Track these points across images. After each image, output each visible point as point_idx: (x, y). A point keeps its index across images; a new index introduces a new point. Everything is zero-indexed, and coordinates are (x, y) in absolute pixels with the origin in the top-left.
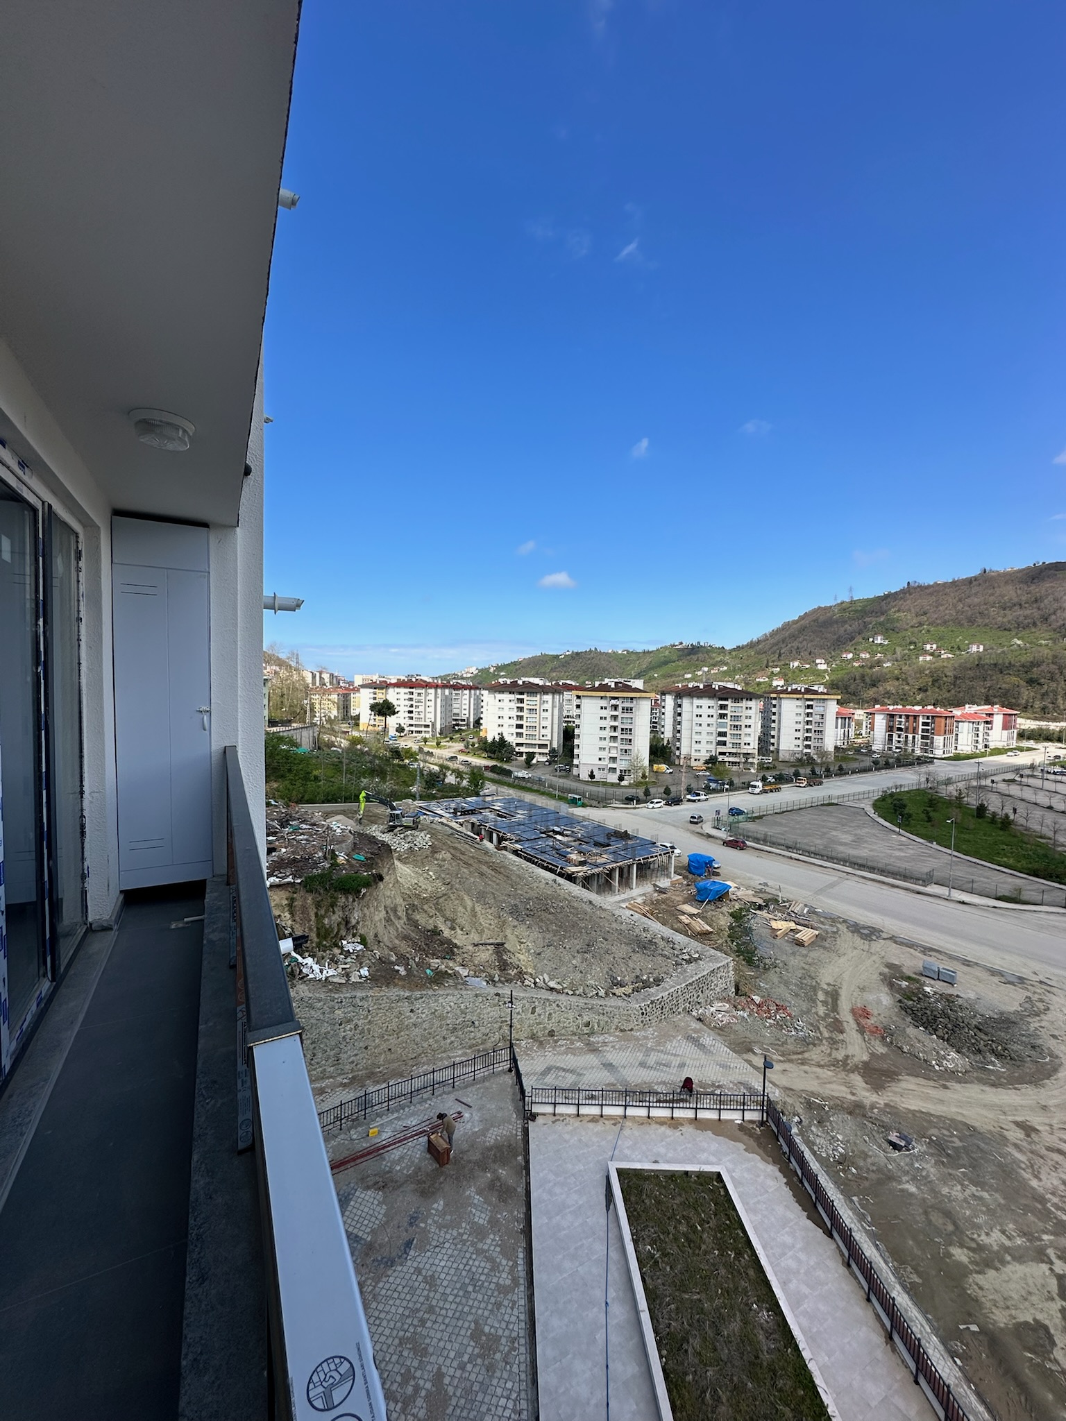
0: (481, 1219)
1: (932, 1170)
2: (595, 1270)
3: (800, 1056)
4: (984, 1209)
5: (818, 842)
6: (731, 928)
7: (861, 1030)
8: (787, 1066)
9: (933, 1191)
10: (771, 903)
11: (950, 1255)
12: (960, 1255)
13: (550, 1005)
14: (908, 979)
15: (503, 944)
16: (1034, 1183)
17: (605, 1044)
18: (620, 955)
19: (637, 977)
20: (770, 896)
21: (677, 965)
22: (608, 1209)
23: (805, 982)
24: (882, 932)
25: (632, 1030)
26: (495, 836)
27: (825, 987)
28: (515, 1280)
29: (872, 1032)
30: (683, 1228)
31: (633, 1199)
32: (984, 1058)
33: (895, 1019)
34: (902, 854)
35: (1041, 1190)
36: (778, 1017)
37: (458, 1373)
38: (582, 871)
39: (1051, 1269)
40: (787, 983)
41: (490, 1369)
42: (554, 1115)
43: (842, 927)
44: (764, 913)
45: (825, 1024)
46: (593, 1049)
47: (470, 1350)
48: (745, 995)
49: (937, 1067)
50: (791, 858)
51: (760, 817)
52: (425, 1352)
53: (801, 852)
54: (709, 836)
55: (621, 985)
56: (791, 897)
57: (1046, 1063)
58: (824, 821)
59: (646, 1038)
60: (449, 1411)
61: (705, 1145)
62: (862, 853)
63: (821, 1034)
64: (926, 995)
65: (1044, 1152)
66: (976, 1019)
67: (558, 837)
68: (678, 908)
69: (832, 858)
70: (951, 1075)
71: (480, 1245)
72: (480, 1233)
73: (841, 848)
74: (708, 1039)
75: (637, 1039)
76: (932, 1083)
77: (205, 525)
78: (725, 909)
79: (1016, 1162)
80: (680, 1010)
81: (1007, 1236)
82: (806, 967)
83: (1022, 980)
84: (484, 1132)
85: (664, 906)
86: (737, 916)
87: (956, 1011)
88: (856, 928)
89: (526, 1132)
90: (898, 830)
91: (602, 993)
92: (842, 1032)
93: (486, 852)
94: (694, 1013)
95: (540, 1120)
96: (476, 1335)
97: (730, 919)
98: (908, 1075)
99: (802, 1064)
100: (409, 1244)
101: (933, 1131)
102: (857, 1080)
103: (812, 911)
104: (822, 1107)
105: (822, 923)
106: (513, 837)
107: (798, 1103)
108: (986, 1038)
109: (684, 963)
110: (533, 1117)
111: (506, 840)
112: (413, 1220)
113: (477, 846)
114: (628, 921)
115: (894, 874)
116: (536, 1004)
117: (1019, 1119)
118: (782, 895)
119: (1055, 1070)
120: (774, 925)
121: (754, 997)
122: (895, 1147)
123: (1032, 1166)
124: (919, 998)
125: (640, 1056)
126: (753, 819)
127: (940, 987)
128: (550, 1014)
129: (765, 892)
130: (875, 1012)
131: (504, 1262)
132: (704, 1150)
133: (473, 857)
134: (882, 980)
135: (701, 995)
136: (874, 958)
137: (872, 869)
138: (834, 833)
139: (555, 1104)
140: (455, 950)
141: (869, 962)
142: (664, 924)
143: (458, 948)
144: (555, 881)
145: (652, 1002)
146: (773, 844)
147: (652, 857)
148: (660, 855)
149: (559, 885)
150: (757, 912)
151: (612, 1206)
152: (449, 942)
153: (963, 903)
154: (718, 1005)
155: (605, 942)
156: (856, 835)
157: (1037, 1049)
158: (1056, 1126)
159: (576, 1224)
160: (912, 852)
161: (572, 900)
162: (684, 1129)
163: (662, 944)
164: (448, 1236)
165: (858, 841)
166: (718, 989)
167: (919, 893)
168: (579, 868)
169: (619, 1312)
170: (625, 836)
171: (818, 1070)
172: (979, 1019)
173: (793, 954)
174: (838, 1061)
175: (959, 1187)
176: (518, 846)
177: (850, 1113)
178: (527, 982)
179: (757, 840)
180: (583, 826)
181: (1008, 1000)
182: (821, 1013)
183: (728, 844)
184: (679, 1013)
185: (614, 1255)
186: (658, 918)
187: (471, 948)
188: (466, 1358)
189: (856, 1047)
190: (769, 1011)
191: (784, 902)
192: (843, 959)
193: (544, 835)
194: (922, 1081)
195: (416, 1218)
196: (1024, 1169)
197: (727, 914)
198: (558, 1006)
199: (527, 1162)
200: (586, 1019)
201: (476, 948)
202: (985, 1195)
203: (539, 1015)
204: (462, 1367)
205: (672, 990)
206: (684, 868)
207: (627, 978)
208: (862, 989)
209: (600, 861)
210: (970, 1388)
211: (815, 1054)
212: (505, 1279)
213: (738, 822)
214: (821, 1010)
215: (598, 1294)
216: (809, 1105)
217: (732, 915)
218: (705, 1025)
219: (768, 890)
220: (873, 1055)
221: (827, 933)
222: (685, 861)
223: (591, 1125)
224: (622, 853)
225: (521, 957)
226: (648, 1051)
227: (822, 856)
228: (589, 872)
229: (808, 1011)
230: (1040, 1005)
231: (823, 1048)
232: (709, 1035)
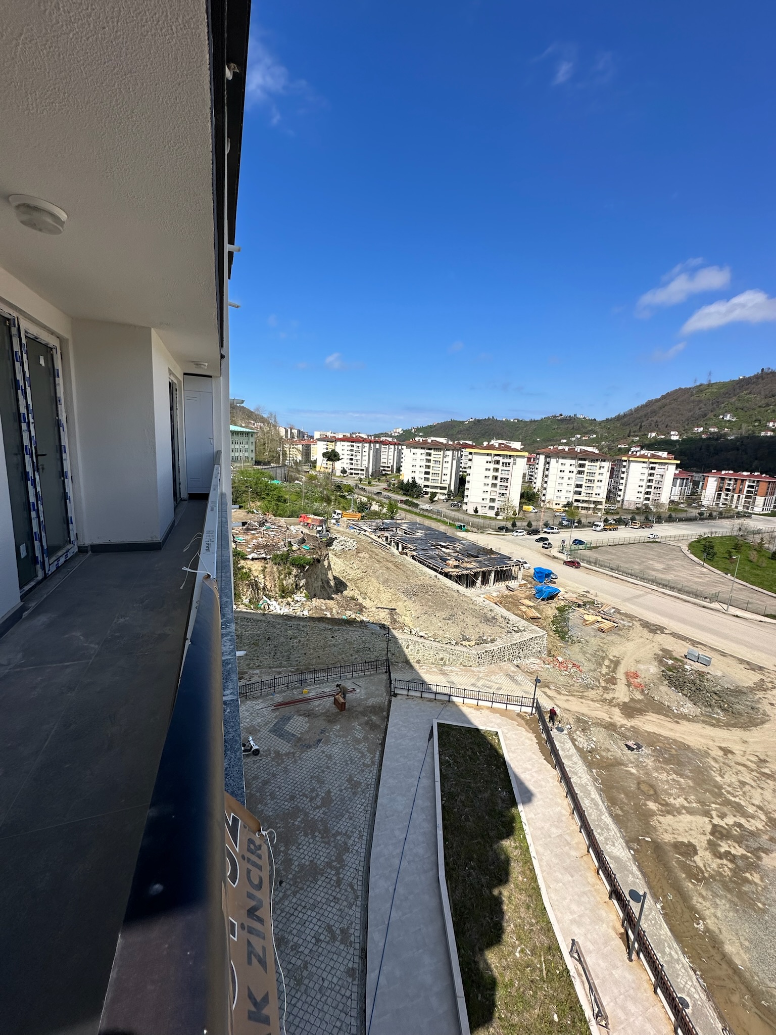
0: (359, 736)
1: (650, 764)
2: (416, 764)
3: (581, 694)
4: (678, 787)
5: (637, 567)
6: (555, 617)
7: (629, 685)
8: (570, 698)
9: (647, 774)
10: (587, 604)
11: (646, 805)
12: (652, 805)
13: (419, 645)
14: (676, 659)
15: (395, 609)
16: (718, 779)
17: (452, 671)
18: (471, 623)
19: (480, 637)
20: (589, 600)
21: (509, 632)
22: (429, 740)
23: (598, 653)
24: (666, 629)
25: (471, 666)
26: (400, 545)
27: (611, 658)
28: (373, 763)
29: (636, 687)
30: (469, 753)
31: (444, 737)
32: (713, 710)
33: (655, 681)
34: (701, 580)
35: (722, 783)
36: (572, 670)
37: (339, 793)
38: (455, 572)
39: (711, 821)
40: (584, 653)
41: (355, 794)
42: (408, 695)
43: (637, 624)
44: (581, 610)
45: (604, 679)
46: (444, 673)
47: (345, 785)
48: (554, 656)
49: (675, 711)
50: (612, 576)
51: (596, 547)
52: (323, 782)
53: (621, 573)
54: (555, 557)
55: (469, 640)
56: (604, 601)
57: (758, 719)
58: (646, 553)
59: (480, 672)
60: (333, 805)
61: (494, 720)
62: (669, 577)
63: (599, 683)
64: (685, 670)
65: (733, 764)
66: (716, 688)
67: (443, 549)
68: (520, 601)
69: (644, 579)
70: (685, 717)
71: (357, 746)
72: (358, 741)
73: (653, 573)
74: (520, 677)
75: (473, 672)
76: (669, 719)
77: (210, 377)
78: (553, 605)
79: (711, 767)
80: (506, 659)
81: (688, 802)
82: (601, 645)
83: (761, 668)
84: (366, 699)
85: (511, 599)
86: (561, 610)
87: (703, 682)
88: (646, 625)
89: (390, 702)
90: (702, 563)
91: (454, 642)
92: (615, 684)
93: (393, 555)
94: (514, 662)
95: (399, 697)
96: (350, 780)
97: (556, 611)
98: (653, 713)
99: (581, 698)
100: (320, 741)
101: (661, 745)
102: (616, 711)
103: (618, 611)
104: (587, 722)
105: (623, 620)
106: (412, 547)
107: (571, 718)
108: (718, 699)
109: (513, 632)
110: (395, 695)
111: (407, 549)
112: (323, 732)
113: (387, 551)
114: (481, 604)
115: (688, 593)
116: (410, 643)
117: (723, 745)
118: (599, 600)
119: (763, 723)
120: (586, 617)
121: (558, 658)
122: (629, 748)
123: (721, 770)
124: (679, 671)
125: (473, 681)
126: (591, 548)
127: (698, 666)
128: (418, 650)
129: (586, 597)
130: (643, 676)
131: (368, 755)
132: (492, 722)
133: (383, 558)
134: (655, 658)
135: (521, 652)
136: (654, 644)
137: (672, 588)
138: (651, 562)
139: (408, 690)
140: (364, 609)
141: (650, 646)
142: (508, 610)
143: (366, 609)
144: (436, 576)
145: (486, 652)
146: (601, 566)
147: (506, 567)
148: (513, 566)
149: (439, 579)
150: (577, 609)
151: (432, 739)
152: (361, 605)
153: (737, 616)
154: (532, 660)
155: (463, 615)
156: (668, 565)
157: (755, 710)
158: (748, 753)
159: (410, 744)
160: (707, 579)
161: (444, 588)
162: (483, 711)
163: (501, 620)
164: (340, 741)
165: (668, 569)
166: (534, 651)
167: (704, 607)
168: (454, 570)
169: (425, 782)
170: (491, 552)
171: (591, 703)
172: (719, 688)
173: (595, 636)
174: (606, 700)
175: (665, 774)
176: (414, 553)
177: (605, 728)
178: (405, 631)
179: (589, 562)
180: (462, 544)
181: (747, 679)
182: (604, 672)
183: (567, 563)
184: (505, 661)
185: (428, 759)
186: (504, 607)
187: (374, 609)
188: (343, 788)
189: (622, 693)
190: (567, 667)
191: (598, 604)
192: (631, 643)
193: (433, 547)
194: (662, 717)
195: (325, 731)
196: (714, 771)
197: (554, 608)
198: (423, 646)
199: (388, 715)
200: (441, 656)
201: (377, 610)
202: (682, 780)
203: (412, 650)
204: (341, 791)
205: (501, 646)
206: (530, 576)
207: (473, 637)
208: (638, 662)
209: (469, 566)
210: (635, 864)
211: (591, 694)
212: (368, 761)
213: (578, 550)
214: (604, 670)
215: (417, 774)
216: (578, 720)
217: (558, 609)
218: (521, 669)
219: (589, 595)
220: (632, 700)
221: (624, 626)
222: (532, 571)
223: (428, 703)
224: (486, 562)
225: (406, 619)
226: (479, 679)
227: (637, 577)
228: (460, 573)
229: (595, 670)
230: (770, 685)
231: (598, 691)
232: (521, 676)
